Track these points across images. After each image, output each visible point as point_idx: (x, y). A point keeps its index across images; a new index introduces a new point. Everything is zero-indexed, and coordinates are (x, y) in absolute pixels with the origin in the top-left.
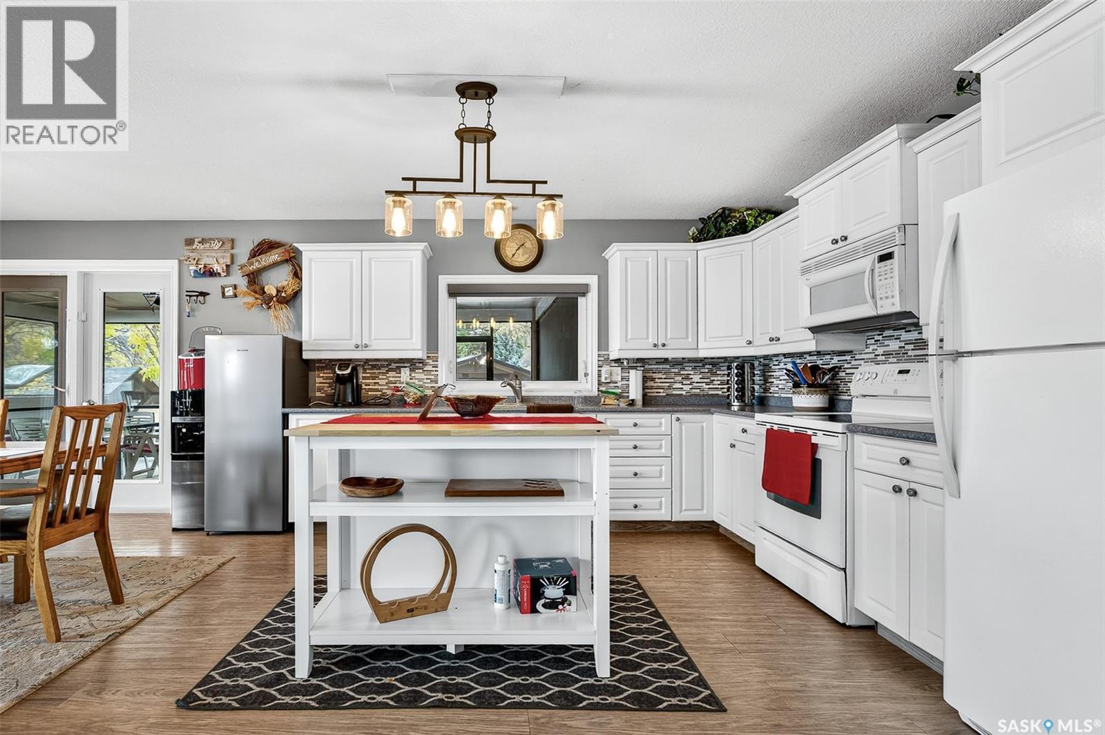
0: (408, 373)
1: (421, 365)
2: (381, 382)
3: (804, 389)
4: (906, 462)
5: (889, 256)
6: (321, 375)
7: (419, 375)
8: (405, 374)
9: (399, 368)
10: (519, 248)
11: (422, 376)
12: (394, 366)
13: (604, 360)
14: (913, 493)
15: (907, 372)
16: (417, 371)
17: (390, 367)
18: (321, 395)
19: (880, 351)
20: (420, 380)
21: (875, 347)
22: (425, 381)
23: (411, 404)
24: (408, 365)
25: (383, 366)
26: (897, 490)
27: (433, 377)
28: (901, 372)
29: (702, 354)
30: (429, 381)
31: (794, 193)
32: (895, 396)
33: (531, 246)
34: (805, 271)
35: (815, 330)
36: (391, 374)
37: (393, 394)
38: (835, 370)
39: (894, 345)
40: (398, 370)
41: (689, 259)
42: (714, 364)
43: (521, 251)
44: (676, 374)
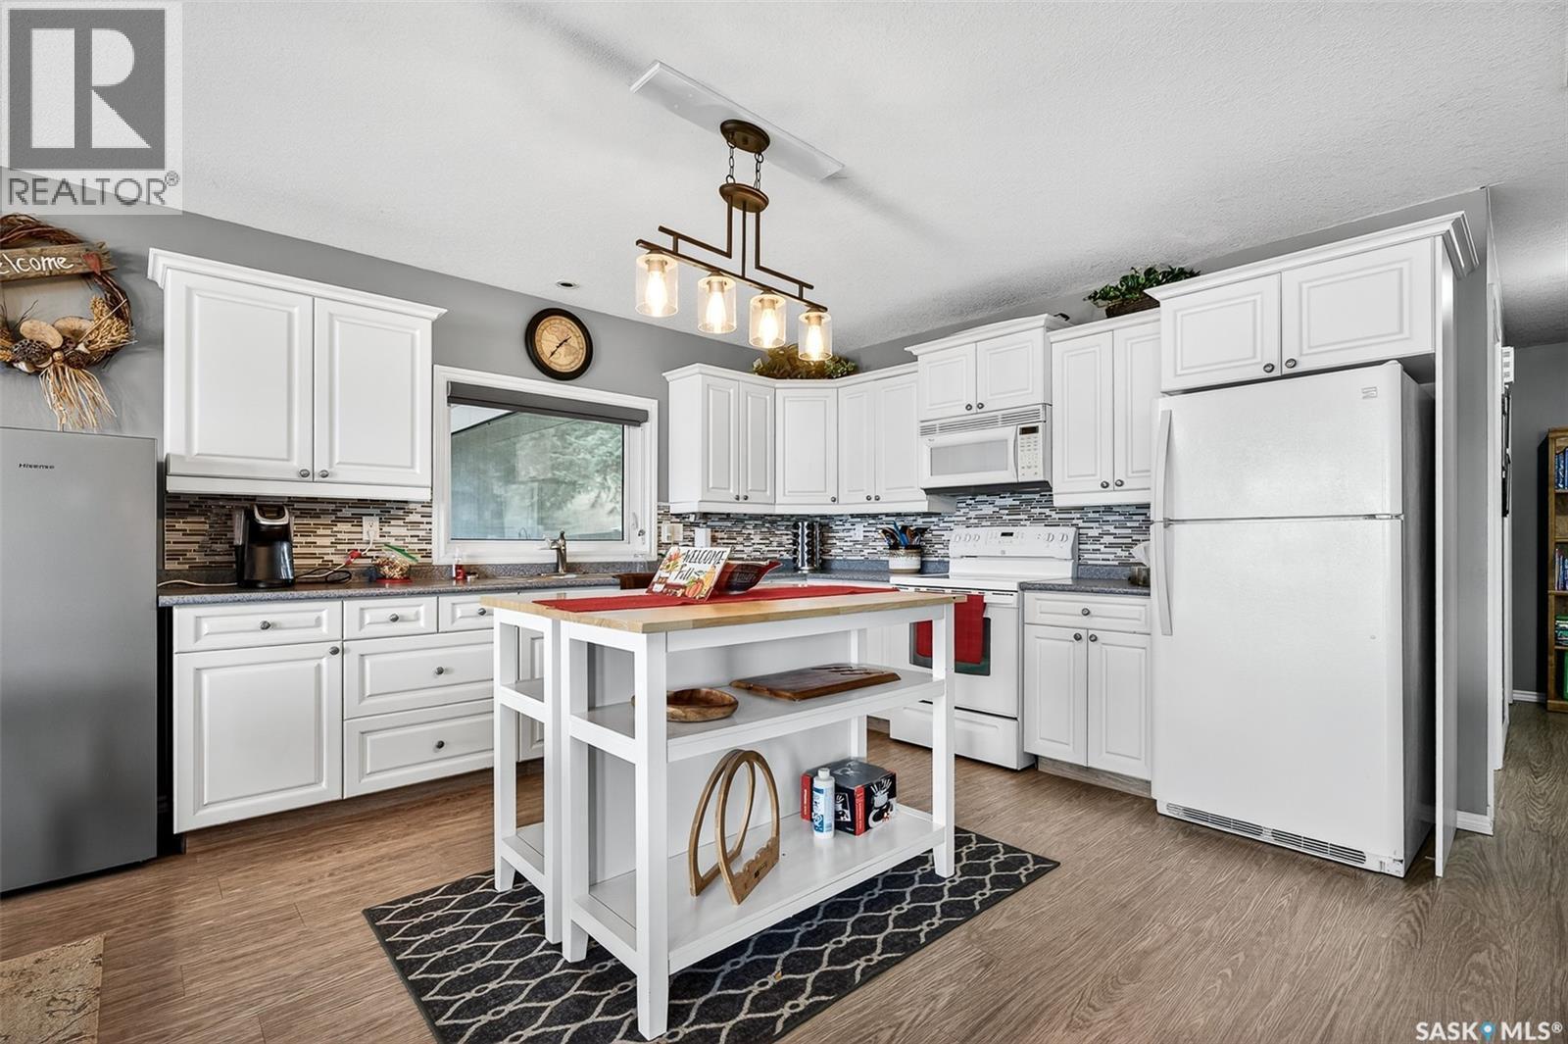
0: (377, 524)
1: (401, 513)
2: (320, 541)
3: (902, 551)
4: (1086, 613)
5: (1034, 430)
6: (178, 526)
7: (396, 529)
8: (371, 528)
9: (359, 517)
10: (561, 345)
11: (403, 531)
12: (347, 512)
13: (665, 514)
14: (1093, 638)
15: (1011, 534)
16: (393, 522)
17: (339, 514)
18: (180, 567)
19: (972, 514)
20: (397, 538)
21: (967, 510)
22: (408, 540)
23: (396, 579)
24: (378, 511)
25: (325, 512)
26: (1078, 637)
27: (422, 533)
28: (1003, 534)
29: (779, 510)
30: (415, 540)
31: (914, 350)
32: (1003, 557)
33: (576, 345)
34: (926, 431)
35: (929, 491)
36: (341, 527)
37: (349, 563)
38: (922, 531)
39: (988, 510)
40: (356, 519)
41: (768, 397)
42: (772, 523)
43: (562, 350)
44: (739, 533)
